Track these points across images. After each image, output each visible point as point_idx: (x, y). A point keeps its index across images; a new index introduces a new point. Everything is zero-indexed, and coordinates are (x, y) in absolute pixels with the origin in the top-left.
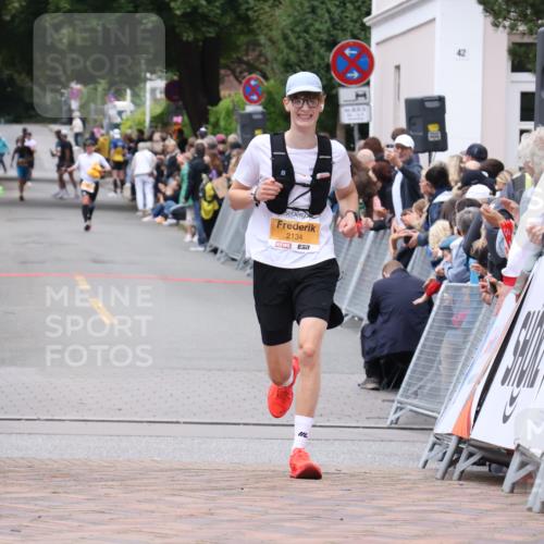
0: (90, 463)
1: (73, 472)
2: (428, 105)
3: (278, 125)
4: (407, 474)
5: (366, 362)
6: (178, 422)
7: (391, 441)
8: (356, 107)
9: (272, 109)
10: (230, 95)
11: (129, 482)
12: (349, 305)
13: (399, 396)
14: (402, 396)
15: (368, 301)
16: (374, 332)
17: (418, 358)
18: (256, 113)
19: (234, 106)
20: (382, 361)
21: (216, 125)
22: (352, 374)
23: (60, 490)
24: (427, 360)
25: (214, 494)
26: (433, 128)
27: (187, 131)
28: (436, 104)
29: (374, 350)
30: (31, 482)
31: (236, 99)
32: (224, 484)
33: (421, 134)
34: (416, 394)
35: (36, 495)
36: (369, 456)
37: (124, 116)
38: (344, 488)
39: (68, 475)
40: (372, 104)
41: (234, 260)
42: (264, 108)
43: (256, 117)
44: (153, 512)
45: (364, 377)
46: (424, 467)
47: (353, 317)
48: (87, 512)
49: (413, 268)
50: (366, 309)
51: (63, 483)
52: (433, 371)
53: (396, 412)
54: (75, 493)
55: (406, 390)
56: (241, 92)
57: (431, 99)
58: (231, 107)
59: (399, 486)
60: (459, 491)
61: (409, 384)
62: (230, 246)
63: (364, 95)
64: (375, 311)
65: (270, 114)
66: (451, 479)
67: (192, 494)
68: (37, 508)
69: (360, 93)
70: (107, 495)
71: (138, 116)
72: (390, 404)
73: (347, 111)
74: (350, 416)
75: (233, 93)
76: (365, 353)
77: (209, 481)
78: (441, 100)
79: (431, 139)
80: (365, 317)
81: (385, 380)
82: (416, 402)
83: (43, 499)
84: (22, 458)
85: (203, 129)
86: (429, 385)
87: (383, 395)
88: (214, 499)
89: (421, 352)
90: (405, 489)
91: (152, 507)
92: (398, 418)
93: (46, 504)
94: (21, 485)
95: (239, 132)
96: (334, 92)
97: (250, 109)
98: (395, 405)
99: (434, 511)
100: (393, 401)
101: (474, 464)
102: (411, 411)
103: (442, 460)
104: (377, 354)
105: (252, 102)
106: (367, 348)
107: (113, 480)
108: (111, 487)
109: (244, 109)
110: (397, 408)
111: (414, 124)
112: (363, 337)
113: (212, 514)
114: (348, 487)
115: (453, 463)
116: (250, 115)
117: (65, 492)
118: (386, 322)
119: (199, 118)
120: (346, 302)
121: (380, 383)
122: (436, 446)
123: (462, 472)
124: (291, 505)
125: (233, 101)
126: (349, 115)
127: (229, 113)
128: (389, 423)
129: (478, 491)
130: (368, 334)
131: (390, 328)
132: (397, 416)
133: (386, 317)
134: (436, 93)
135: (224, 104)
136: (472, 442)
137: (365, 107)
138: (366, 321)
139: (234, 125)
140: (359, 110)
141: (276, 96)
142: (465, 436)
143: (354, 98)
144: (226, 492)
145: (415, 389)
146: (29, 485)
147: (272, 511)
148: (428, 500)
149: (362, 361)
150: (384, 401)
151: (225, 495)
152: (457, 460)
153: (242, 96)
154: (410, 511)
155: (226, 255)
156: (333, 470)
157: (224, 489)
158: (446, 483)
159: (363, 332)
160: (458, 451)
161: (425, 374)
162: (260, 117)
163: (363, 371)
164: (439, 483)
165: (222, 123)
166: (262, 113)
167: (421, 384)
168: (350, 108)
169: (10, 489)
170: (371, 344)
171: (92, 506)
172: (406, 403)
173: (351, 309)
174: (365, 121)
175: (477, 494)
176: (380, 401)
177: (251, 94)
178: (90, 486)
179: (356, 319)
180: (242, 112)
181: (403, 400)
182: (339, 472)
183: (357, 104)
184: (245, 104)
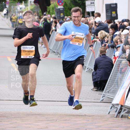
0: (12, 113)
1: (6, 115)
2: (112, 6)
3: (68, 12)
5: (93, 83)
7: (101, 106)
8: (91, 7)
9: (66, 7)
11: (23, 118)
12: (88, 66)
13: (103, 93)
14: (104, 93)
15: (94, 64)
16: (96, 74)
17: (109, 81)
18: (61, 8)
19: (55, 6)
21: (49, 12)
22: (90, 86)
23: (2, 121)
24: (111, 82)
25: (48, 122)
26: (114, 13)
28: (115, 6)
29: (96, 79)
31: (55, 4)
32: (51, 119)
33: (110, 14)
34: (108, 92)
36: (95, 111)
37: (22, 9)
38: (87, 120)
40: (95, 6)
41: (54, 52)
42: (64, 7)
43: (61, 10)
44: (30, 127)
45: (93, 87)
46: (109, 114)
47: (90, 69)
48: (10, 127)
50: (93, 67)
51: (3, 119)
52: (114, 85)
53: (102, 98)
54: (7, 122)
55: (105, 91)
56: (57, 2)
57: (113, 4)
58: (54, 7)
59: (103, 120)
60: (121, 121)
61: (106, 89)
62: (53, 48)
63: (93, 3)
64: (96, 67)
65: (65, 9)
66: (119, 117)
67: (41, 122)
69: (92, 2)
70: (16, 122)
72: (101, 95)
73: (88, 8)
74: (89, 99)
75: (54, 3)
76: (93, 80)
77: (47, 118)
78: (116, 4)
79: (113, 16)
80: (93, 69)
82: (108, 94)
86: (113, 89)
87: (99, 92)
89: (110, 80)
90: (105, 120)
91: (30, 126)
95: (56, 14)
96: (84, 2)
97: (59, 7)
98: (102, 95)
99: (114, 127)
100: (102, 94)
101: (126, 113)
102: (107, 97)
103: (116, 112)
104: (96, 80)
105: (60, 5)
106: (94, 79)
107: (18, 118)
109: (57, 7)
110: (103, 96)
111: (108, 12)
112: (93, 75)
113: (47, 128)
114: (88, 120)
115: (119, 113)
116: (59, 9)
117: (4, 122)
120: (88, 65)
121: (98, 89)
122: (113, 108)
123: (122, 115)
124: (71, 125)
125: (54, 5)
126: (89, 9)
127: (53, 9)
128: (100, 100)
129: (127, 121)
130: (94, 74)
132: (103, 98)
134: (114, 2)
135: (52, 6)
136: (125, 106)
137: (94, 6)
138: (93, 70)
139: (55, 12)
140: (92, 7)
141: (67, 3)
142: (123, 105)
143: (90, 4)
144: (52, 121)
145: (108, 90)
147: (65, 127)
148: (112, 124)
149: (92, 82)
150: (99, 94)
151: (52, 122)
152: (121, 112)
153: (57, 4)
154: (106, 127)
155: (52, 51)
157: (51, 120)
158: (117, 118)
159: (93, 73)
160: (121, 109)
161: (111, 86)
162: (62, 9)
163: (93, 85)
164: (115, 118)
165: (51, 11)
166: (63, 8)
167: (110, 89)
168: (89, 7)
170: (95, 77)
171: (12, 126)
173: (89, 67)
174: (93, 11)
175: (127, 122)
176: (98, 94)
177: (60, 3)
178: (11, 120)
179: (91, 70)
180: (57, 8)
181: (105, 94)
182: (85, 115)
183: (91, 6)
184: (58, 6)
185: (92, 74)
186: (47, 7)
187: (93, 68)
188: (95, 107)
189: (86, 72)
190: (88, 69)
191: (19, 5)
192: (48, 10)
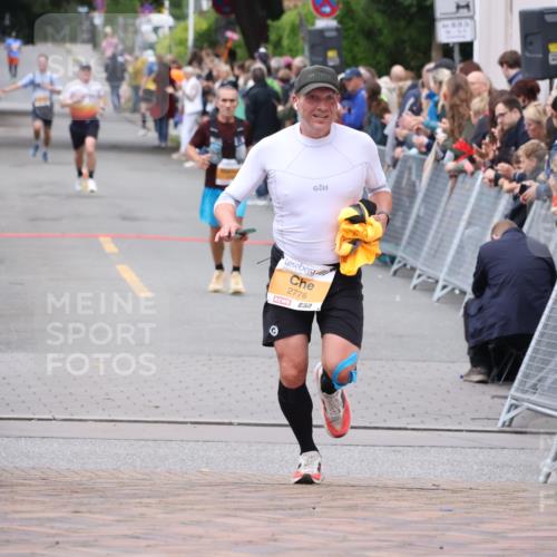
0: (120, 475)
1: (98, 486)
2: (549, 18)
3: (357, 44)
4: (524, 491)
5: (470, 348)
6: (231, 424)
7: (503, 448)
8: (456, 22)
9: (350, 24)
10: (296, 7)
11: (171, 499)
12: (448, 274)
13: (513, 391)
14: (517, 390)
15: (473, 270)
16: (480, 309)
17: (539, 342)
18: (330, 30)
19: (301, 20)
20: (490, 346)
21: (278, 45)
22: (453, 362)
23: (83, 509)
24: (549, 345)
25: (278, 515)
26: (555, 48)
27: (241, 52)
29: (480, 331)
30: (47, 499)
31: (304, 12)
32: (289, 503)
33: (541, 56)
34: (534, 387)
35: (52, 515)
36: (476, 467)
38: (443, 507)
39: (92, 490)
40: (477, 17)
42: (340, 22)
43: (328, 34)
44: (200, 537)
45: (467, 366)
47: (453, 289)
48: (116, 537)
49: (530, 227)
50: (471, 280)
53: (509, 410)
54: (100, 514)
55: (523, 383)
56: (310, 2)
57: (553, 12)
58: (297, 22)
59: (514, 506)
61: (526, 376)
63: (468, 6)
64: (481, 282)
65: (346, 30)
68: (53, 532)
69: (463, 4)
70: (142, 515)
71: (178, 34)
72: (500, 400)
73: (445, 27)
74: (449, 416)
75: (300, 4)
76: (469, 336)
77: (272, 499)
79: (552, 63)
81: (495, 372)
82: (534, 398)
83: (61, 520)
84: (33, 468)
85: (262, 50)
87: (492, 389)
88: (279, 521)
89: (542, 335)
90: (522, 510)
91: (199, 531)
92: (512, 419)
93: (67, 526)
94: (33, 502)
95: (307, 53)
97: (321, 23)
98: (509, 402)
100: (506, 397)
102: (529, 409)
104: (484, 337)
105: (323, 15)
106: (471, 330)
107: (149, 497)
108: (147, 505)
109: (313, 24)
110: (511, 406)
111: (531, 44)
112: (466, 315)
113: (276, 540)
114: (448, 507)
116: (321, 31)
117: (90, 512)
118: (495, 296)
119: (256, 36)
120: (445, 270)
121: (488, 374)
124: (376, 529)
125: (299, 14)
126: (448, 32)
127: (295, 30)
128: (500, 425)
130: (473, 311)
131: (501, 303)
132: (510, 415)
133: (495, 290)
135: (288, 18)
137: (469, 21)
138: (470, 295)
139: (300, 44)
140: (460, 25)
141: (354, 7)
143: (454, 9)
144: (294, 512)
145: (534, 381)
146: (44, 503)
147: (353, 537)
149: (463, 346)
150: (493, 397)
151: (293, 516)
153: (312, 8)
156: (430, 486)
157: (291, 509)
159: (466, 308)
161: (547, 362)
162: (334, 34)
165: (285, 42)
166: (337, 30)
167: (541, 374)
168: (449, 22)
169: (19, 507)
170: (476, 324)
171: (123, 529)
172: (523, 400)
173: (450, 280)
174: (468, 39)
176: (489, 398)
177: (322, 5)
178: (121, 504)
179: (457, 292)
180: (310, 28)
181: (519, 395)
182: (436, 488)
183: (458, 18)
184: (315, 18)
185: (462, 311)
186: (269, 22)
187: (466, 283)
188: (477, 450)
189: (439, 300)
190: (444, 287)
191: (150, 12)
192: (273, 37)
